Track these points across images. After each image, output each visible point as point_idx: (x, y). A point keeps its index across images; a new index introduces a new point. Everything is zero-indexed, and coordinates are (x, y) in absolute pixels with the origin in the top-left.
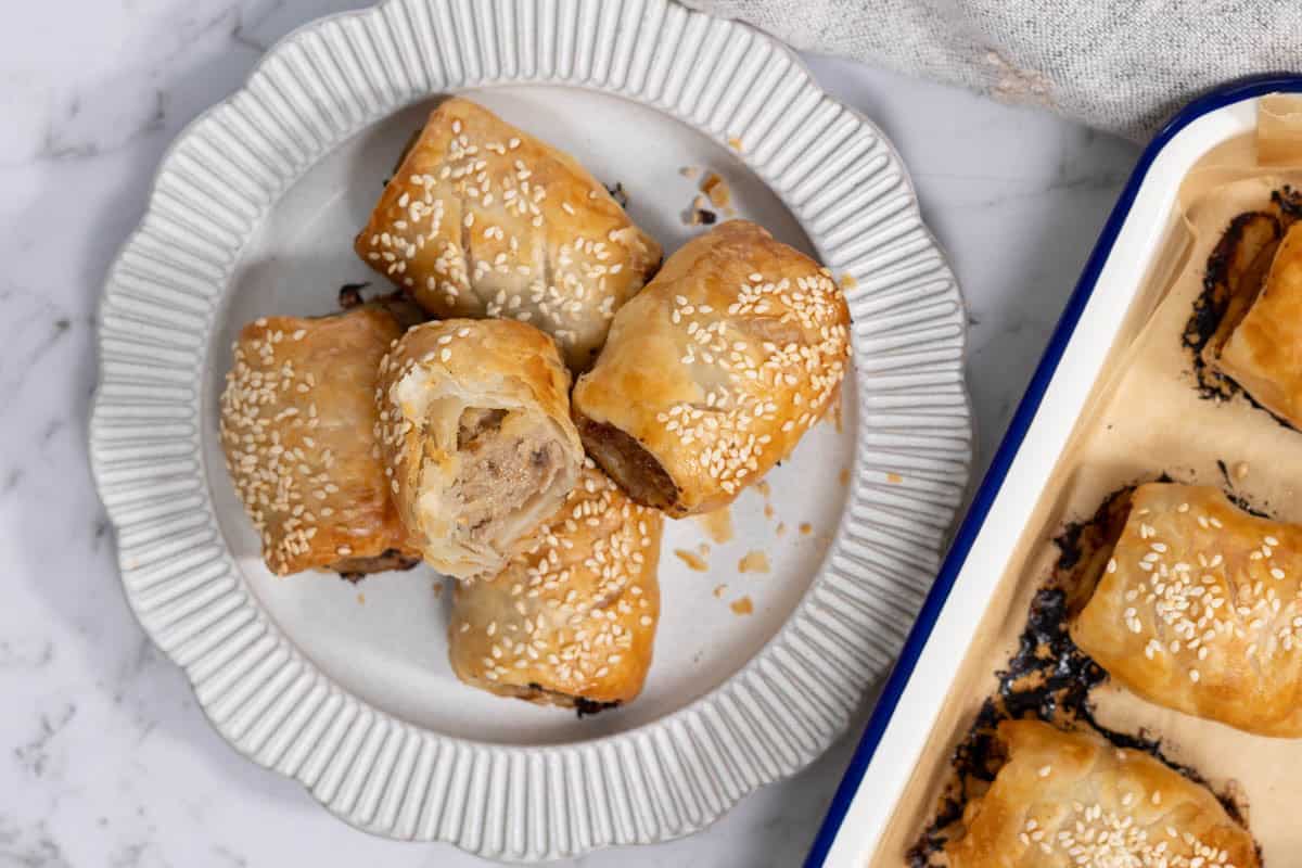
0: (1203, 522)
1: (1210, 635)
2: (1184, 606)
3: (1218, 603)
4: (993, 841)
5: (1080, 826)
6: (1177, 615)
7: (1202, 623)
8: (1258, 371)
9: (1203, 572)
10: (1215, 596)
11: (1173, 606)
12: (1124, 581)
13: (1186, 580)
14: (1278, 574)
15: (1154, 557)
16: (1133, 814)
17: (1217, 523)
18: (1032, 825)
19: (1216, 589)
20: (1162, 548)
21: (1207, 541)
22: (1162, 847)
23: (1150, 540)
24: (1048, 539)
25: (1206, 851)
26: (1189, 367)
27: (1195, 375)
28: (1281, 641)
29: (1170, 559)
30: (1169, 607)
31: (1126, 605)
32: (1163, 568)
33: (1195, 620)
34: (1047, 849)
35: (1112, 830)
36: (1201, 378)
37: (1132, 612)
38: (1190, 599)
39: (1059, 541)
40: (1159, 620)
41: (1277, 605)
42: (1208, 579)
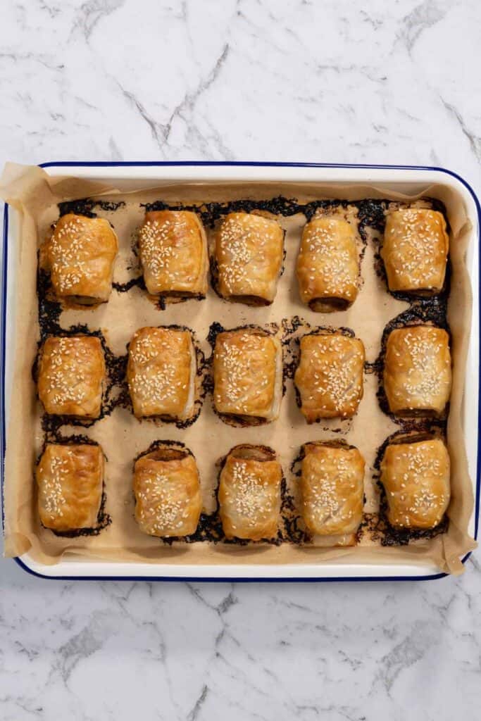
0: (143, 516)
1: (173, 503)
2: (168, 514)
3: (163, 505)
4: (261, 532)
5: (245, 513)
6: (172, 515)
7: (171, 507)
8: (90, 517)
9: (157, 513)
10: (162, 507)
11: (170, 517)
12: (170, 531)
13: (161, 516)
14: (148, 490)
15: (159, 527)
16: (235, 499)
17: (142, 513)
18: (251, 525)
19: (159, 507)
20: (155, 526)
21: (148, 513)
22: (240, 488)
23: (155, 529)
24: (171, 548)
25: (236, 475)
26: (104, 530)
27: (106, 527)
28: (166, 482)
29: (158, 523)
30: (170, 518)
31: (176, 528)
32: (161, 523)
33: (171, 510)
34: (256, 518)
35: (241, 504)
36: (106, 525)
37: (177, 526)
38: (166, 513)
39: (171, 544)
40: (176, 518)
41: (156, 488)
42: (158, 511)
